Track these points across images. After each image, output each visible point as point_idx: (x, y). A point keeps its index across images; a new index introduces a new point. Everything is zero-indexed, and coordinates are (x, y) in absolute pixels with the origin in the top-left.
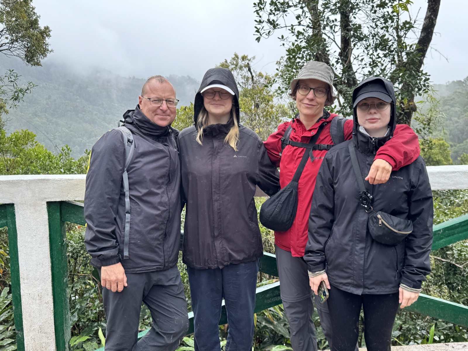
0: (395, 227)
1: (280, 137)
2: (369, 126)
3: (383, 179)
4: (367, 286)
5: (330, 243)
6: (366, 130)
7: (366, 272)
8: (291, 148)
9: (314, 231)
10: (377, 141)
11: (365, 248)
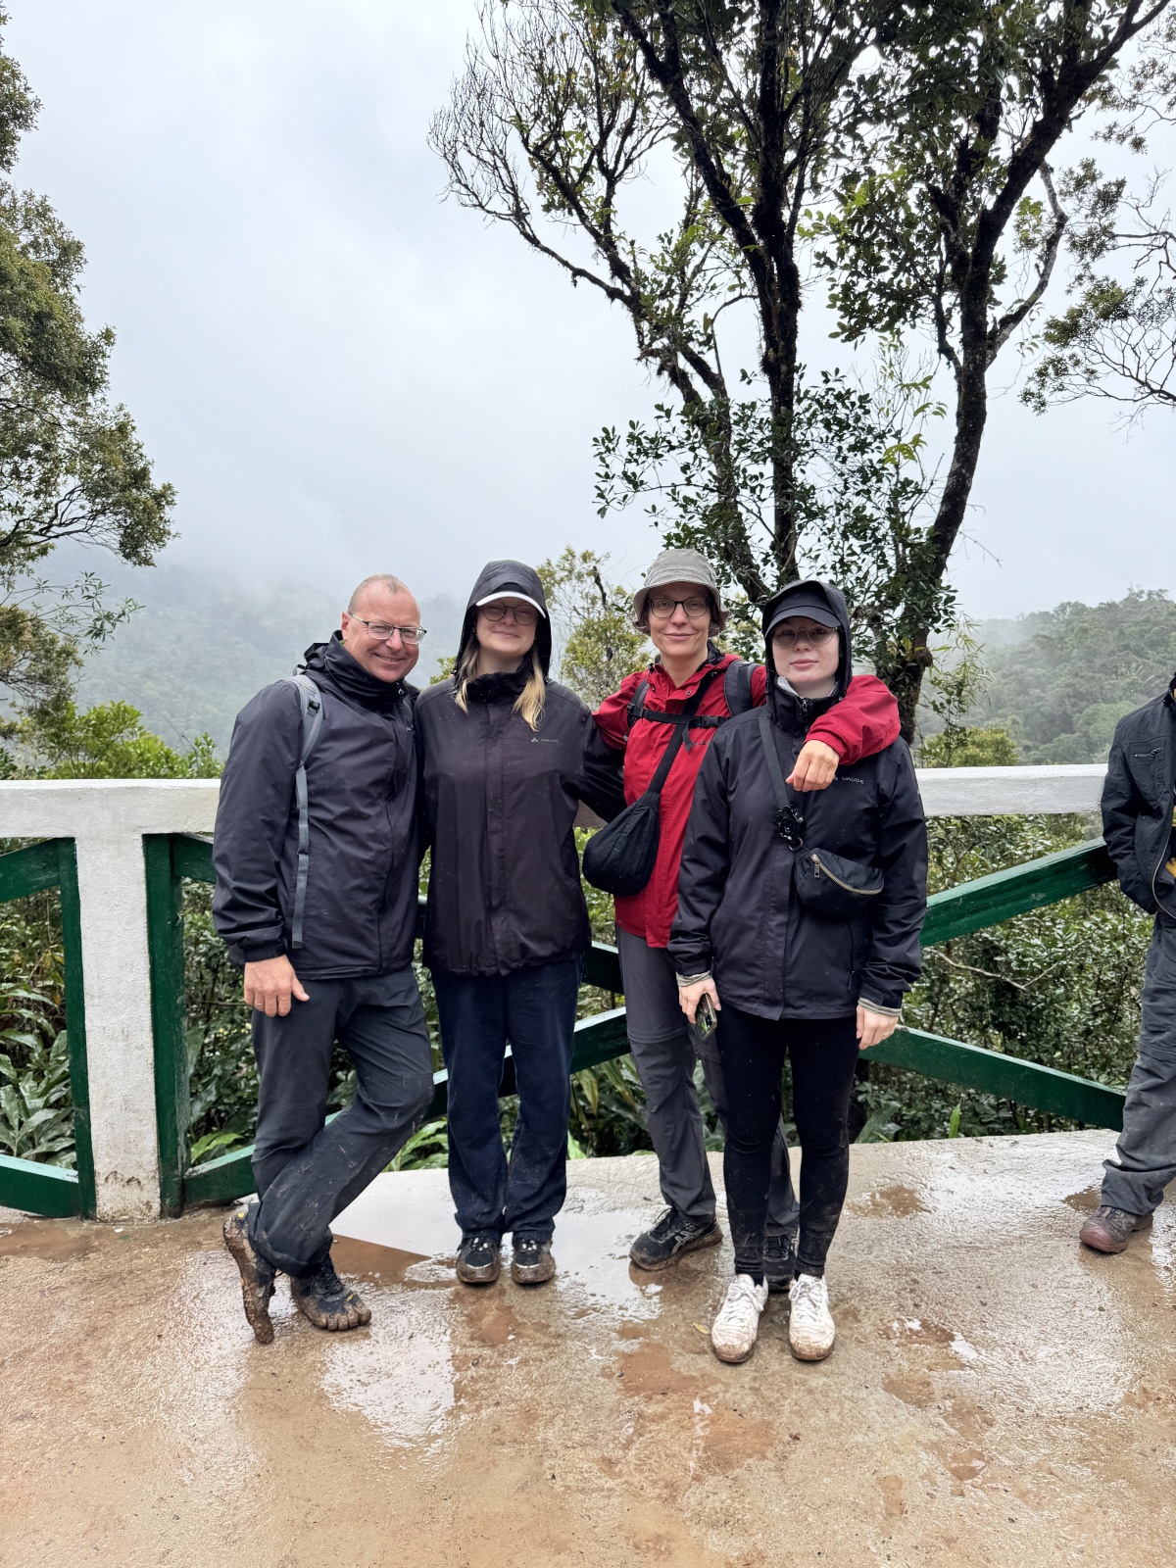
0: (846, 879)
1: (625, 702)
2: (797, 675)
3: (820, 781)
4: (792, 1002)
5: (721, 915)
6: (791, 684)
7: (790, 973)
8: (645, 725)
9: (688, 891)
10: (812, 705)
11: (787, 924)
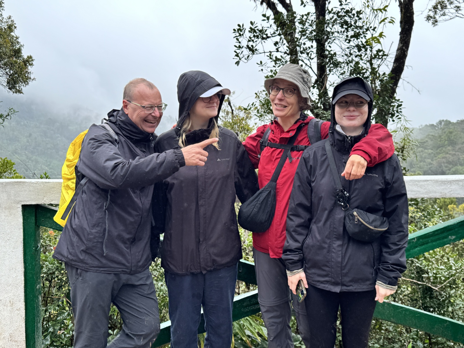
0: (371, 224)
1: (259, 139)
2: (346, 123)
3: (359, 174)
4: (345, 283)
5: (309, 241)
6: (342, 128)
7: (344, 269)
8: (269, 150)
10: (353, 139)
11: (342, 246)
